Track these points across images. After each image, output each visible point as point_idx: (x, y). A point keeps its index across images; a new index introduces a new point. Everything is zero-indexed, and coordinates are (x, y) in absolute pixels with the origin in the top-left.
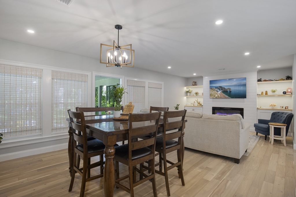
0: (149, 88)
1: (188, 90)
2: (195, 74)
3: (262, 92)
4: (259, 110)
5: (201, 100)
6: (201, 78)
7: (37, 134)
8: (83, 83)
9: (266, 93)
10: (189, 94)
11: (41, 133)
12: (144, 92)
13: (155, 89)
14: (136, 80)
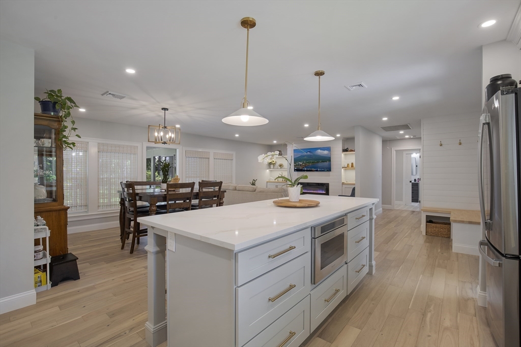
0: (215, 160)
1: (271, 161)
2: (275, 142)
3: (348, 164)
4: (344, 186)
5: (286, 174)
6: (286, 145)
7: (83, 211)
8: (132, 156)
9: (352, 166)
10: (272, 166)
11: (87, 210)
12: (209, 164)
13: (222, 160)
14: (200, 150)
